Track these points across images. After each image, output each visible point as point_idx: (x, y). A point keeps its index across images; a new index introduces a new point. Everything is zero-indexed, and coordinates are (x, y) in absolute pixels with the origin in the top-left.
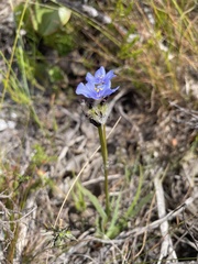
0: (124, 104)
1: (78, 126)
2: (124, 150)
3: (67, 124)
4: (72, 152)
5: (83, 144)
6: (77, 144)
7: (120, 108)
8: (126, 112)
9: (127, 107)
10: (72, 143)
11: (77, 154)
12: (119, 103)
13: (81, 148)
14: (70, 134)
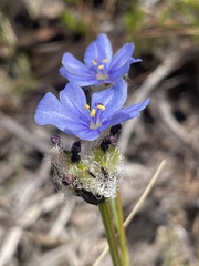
0: (173, 95)
1: (47, 165)
2: (180, 232)
3: (17, 160)
4: (34, 243)
5: (64, 216)
6: (47, 216)
7: (165, 109)
8: (180, 117)
9: (184, 105)
10: (31, 215)
11: (46, 248)
12: (161, 94)
13: (57, 229)
14: (27, 188)
